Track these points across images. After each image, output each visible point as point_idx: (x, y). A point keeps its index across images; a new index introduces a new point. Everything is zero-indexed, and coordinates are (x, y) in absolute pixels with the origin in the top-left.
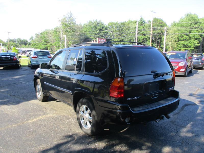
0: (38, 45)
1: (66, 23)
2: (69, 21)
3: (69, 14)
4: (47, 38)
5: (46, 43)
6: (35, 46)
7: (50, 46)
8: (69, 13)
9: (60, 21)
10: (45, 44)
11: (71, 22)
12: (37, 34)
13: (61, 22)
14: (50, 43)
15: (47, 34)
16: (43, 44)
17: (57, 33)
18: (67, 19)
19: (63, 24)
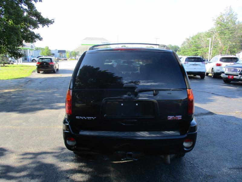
0: (187, 52)
1: (223, 23)
2: (227, 20)
3: (227, 10)
4: (199, 42)
5: (197, 49)
6: (184, 53)
7: (202, 53)
8: (229, 8)
9: (213, 20)
10: (196, 51)
11: (229, 21)
12: (188, 39)
13: (215, 22)
14: (201, 49)
15: (198, 38)
16: (194, 51)
17: (211, 36)
18: (224, 17)
19: (219, 23)
